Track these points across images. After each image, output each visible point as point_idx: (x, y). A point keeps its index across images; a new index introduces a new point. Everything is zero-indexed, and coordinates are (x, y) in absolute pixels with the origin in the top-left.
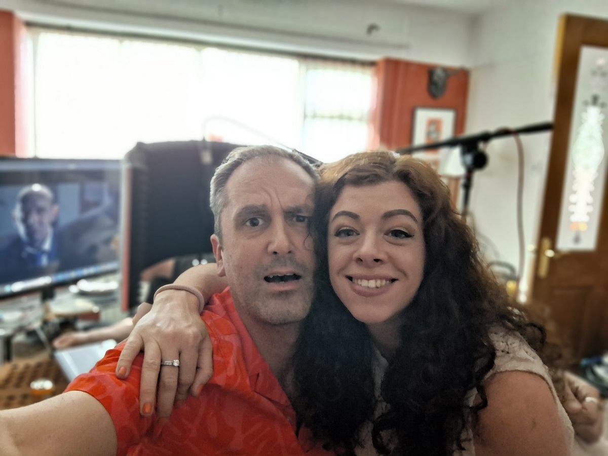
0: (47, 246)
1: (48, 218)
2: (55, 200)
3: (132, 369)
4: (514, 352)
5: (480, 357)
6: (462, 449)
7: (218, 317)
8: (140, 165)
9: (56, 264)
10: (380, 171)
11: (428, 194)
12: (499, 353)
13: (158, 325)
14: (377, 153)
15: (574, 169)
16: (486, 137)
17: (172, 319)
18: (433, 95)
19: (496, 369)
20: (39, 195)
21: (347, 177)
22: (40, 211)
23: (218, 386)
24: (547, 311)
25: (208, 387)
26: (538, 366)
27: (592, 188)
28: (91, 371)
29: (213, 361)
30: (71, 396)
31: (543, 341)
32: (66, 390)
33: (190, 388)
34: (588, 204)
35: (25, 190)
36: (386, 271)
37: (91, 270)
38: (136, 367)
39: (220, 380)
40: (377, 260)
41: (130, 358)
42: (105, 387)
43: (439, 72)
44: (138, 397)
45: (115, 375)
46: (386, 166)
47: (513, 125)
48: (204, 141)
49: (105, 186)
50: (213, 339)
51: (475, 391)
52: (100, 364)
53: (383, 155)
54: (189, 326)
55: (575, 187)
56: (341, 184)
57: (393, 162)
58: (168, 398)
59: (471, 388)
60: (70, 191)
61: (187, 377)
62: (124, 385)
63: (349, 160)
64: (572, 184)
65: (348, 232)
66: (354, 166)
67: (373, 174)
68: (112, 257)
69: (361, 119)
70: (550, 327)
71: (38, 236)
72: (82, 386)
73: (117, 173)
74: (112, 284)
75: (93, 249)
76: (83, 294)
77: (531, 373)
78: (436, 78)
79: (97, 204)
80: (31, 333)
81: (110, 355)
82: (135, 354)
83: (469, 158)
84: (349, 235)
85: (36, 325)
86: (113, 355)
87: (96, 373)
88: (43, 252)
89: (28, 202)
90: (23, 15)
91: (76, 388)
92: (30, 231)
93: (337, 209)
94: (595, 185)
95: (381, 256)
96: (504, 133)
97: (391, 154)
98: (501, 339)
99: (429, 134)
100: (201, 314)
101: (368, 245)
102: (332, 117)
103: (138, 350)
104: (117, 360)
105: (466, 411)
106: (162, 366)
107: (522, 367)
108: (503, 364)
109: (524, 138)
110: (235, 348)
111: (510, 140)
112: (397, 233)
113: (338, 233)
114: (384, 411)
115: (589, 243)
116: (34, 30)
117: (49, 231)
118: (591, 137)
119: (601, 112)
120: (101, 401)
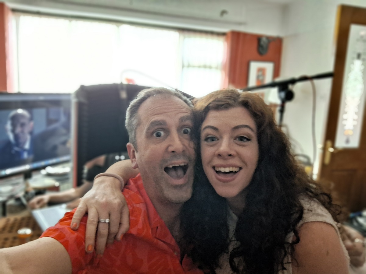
0: (27, 146)
1: (27, 129)
2: (31, 119)
3: (80, 224)
4: (315, 210)
5: (294, 213)
6: (284, 268)
7: (132, 193)
8: (83, 100)
9: (31, 157)
10: (231, 102)
11: (259, 114)
12: (306, 211)
13: (97, 197)
14: (228, 90)
15: (346, 98)
16: (293, 81)
17: (104, 194)
18: (260, 53)
19: (304, 221)
20: (22, 116)
21: (210, 105)
22: (23, 125)
23: (132, 235)
24: (332, 185)
25: (127, 235)
26: (329, 219)
27: (357, 110)
28: (56, 225)
29: (130, 219)
30: (43, 240)
31: (330, 203)
32: (41, 236)
33: (116, 236)
34: (354, 120)
35: (13, 113)
36: (235, 161)
37: (54, 161)
38: (83, 223)
39: (134, 231)
40: (230, 155)
41: (80, 218)
42: (65, 235)
43: (264, 40)
44: (84, 241)
45: (70, 228)
46: (234, 98)
47: (310, 74)
48: (122, 84)
49: (62, 110)
50: (129, 206)
51: (292, 234)
52: (61, 221)
53: (232, 92)
54: (115, 198)
55: (346, 110)
56: (207, 109)
57: (238, 95)
58: (102, 241)
59: (289, 232)
60: (40, 113)
61: (114, 229)
62: (76, 234)
63: (211, 95)
64: (345, 108)
65: (213, 139)
66: (215, 98)
67: (226, 103)
68: (67, 153)
69: (217, 68)
70: (334, 195)
71: (21, 141)
72: (50, 234)
73: (69, 102)
74: (67, 169)
75: (55, 148)
76: (49, 175)
77: (324, 222)
78: (262, 43)
79: (56, 121)
80: (18, 199)
81: (68, 215)
82: (83, 215)
83: (283, 94)
84: (213, 140)
85: (21, 194)
86: (69, 216)
87: (59, 226)
88: (25, 150)
89: (15, 119)
90: (10, 5)
91: (47, 235)
92: (16, 137)
93: (205, 124)
94: (358, 108)
95: (232, 153)
96: (304, 79)
97: (237, 91)
98: (307, 203)
99: (258, 77)
100: (122, 191)
101: (224, 146)
102: (199, 67)
103: (84, 212)
104: (71, 218)
105: (286, 246)
106: (99, 222)
107: (320, 219)
108: (308, 217)
109: (317, 82)
110: (143, 211)
111: (308, 83)
112: (241, 138)
113: (206, 139)
114: (235, 247)
115: (355, 143)
116: (17, 14)
117: (28, 137)
118: (356, 80)
119: (362, 64)
120: (62, 243)
